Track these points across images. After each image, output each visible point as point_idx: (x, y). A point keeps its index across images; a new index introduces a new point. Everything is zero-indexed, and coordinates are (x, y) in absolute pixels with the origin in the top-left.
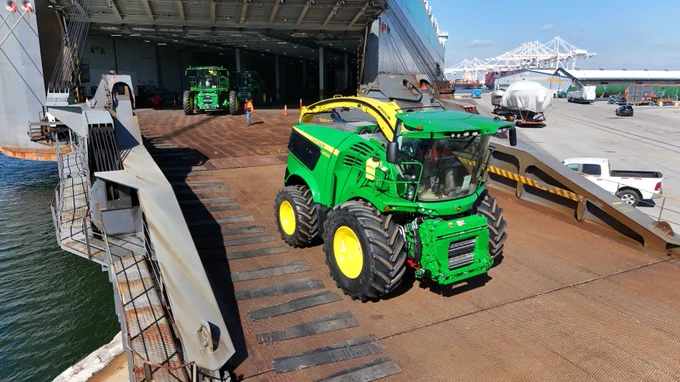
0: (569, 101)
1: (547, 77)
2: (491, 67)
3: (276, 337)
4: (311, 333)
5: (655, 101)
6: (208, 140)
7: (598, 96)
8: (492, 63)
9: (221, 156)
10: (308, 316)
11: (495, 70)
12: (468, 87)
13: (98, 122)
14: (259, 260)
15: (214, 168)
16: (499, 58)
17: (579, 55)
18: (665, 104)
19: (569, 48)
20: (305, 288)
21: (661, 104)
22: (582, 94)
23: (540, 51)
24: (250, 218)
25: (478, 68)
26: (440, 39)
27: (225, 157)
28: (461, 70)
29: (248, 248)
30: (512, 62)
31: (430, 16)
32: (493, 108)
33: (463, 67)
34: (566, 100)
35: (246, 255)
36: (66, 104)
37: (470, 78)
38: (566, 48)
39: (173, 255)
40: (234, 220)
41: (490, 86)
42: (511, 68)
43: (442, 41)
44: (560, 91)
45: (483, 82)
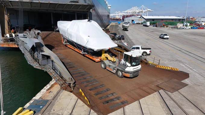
0: (143, 26)
1: (138, 18)
2: (124, 14)
3: (80, 80)
4: (86, 79)
5: (164, 26)
6: (52, 42)
7: (151, 24)
8: (124, 13)
9: (57, 47)
10: (85, 77)
11: (125, 15)
12: (117, 20)
13: (37, 42)
14: (74, 68)
15: (57, 50)
16: (126, 11)
17: (149, 11)
18: (166, 27)
19: (146, 9)
20: (83, 72)
21: (165, 27)
22: (146, 24)
23: (137, 9)
24: (70, 61)
25: (120, 14)
26: (109, 7)
27: (58, 47)
28: (115, 15)
29: (71, 66)
30: (129, 13)
31: (106, 2)
32: (123, 29)
33: (116, 14)
34: (142, 25)
35: (71, 67)
36: (23, 36)
37: (118, 17)
38: (145, 9)
39: (61, 67)
40: (66, 61)
41: (123, 20)
42: (129, 14)
43: (109, 8)
44: (142, 22)
45: (121, 18)
